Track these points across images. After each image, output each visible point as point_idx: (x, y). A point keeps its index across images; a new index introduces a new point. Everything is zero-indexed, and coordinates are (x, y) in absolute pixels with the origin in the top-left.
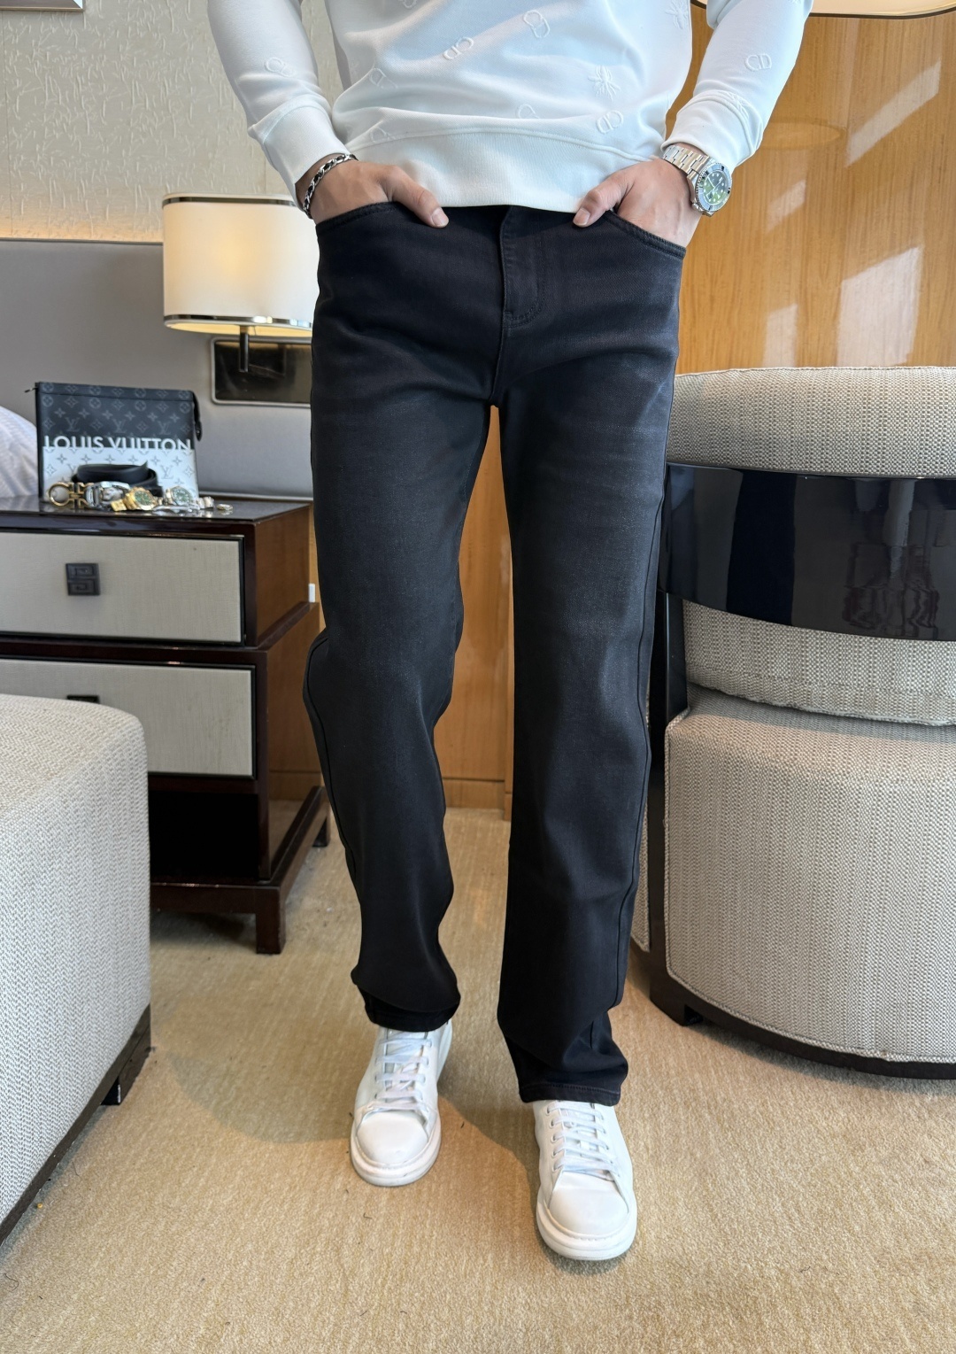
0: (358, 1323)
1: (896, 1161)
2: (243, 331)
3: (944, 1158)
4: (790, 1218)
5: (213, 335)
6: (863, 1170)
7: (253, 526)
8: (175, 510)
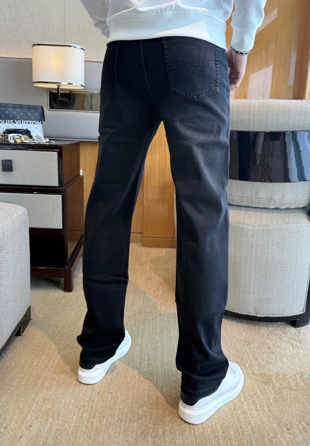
0: (97, 396)
2: (58, 87)
5: (48, 88)
7: (62, 147)
8: (37, 142)
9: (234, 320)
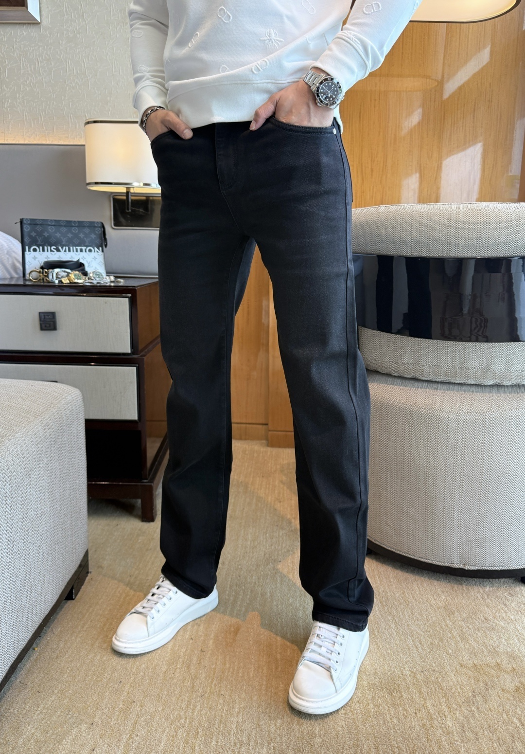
0: (200, 700)
1: (470, 619)
2: (128, 190)
3: (495, 617)
4: (416, 647)
5: (112, 193)
6: (453, 624)
7: (135, 289)
8: (95, 282)
9: (425, 576)
